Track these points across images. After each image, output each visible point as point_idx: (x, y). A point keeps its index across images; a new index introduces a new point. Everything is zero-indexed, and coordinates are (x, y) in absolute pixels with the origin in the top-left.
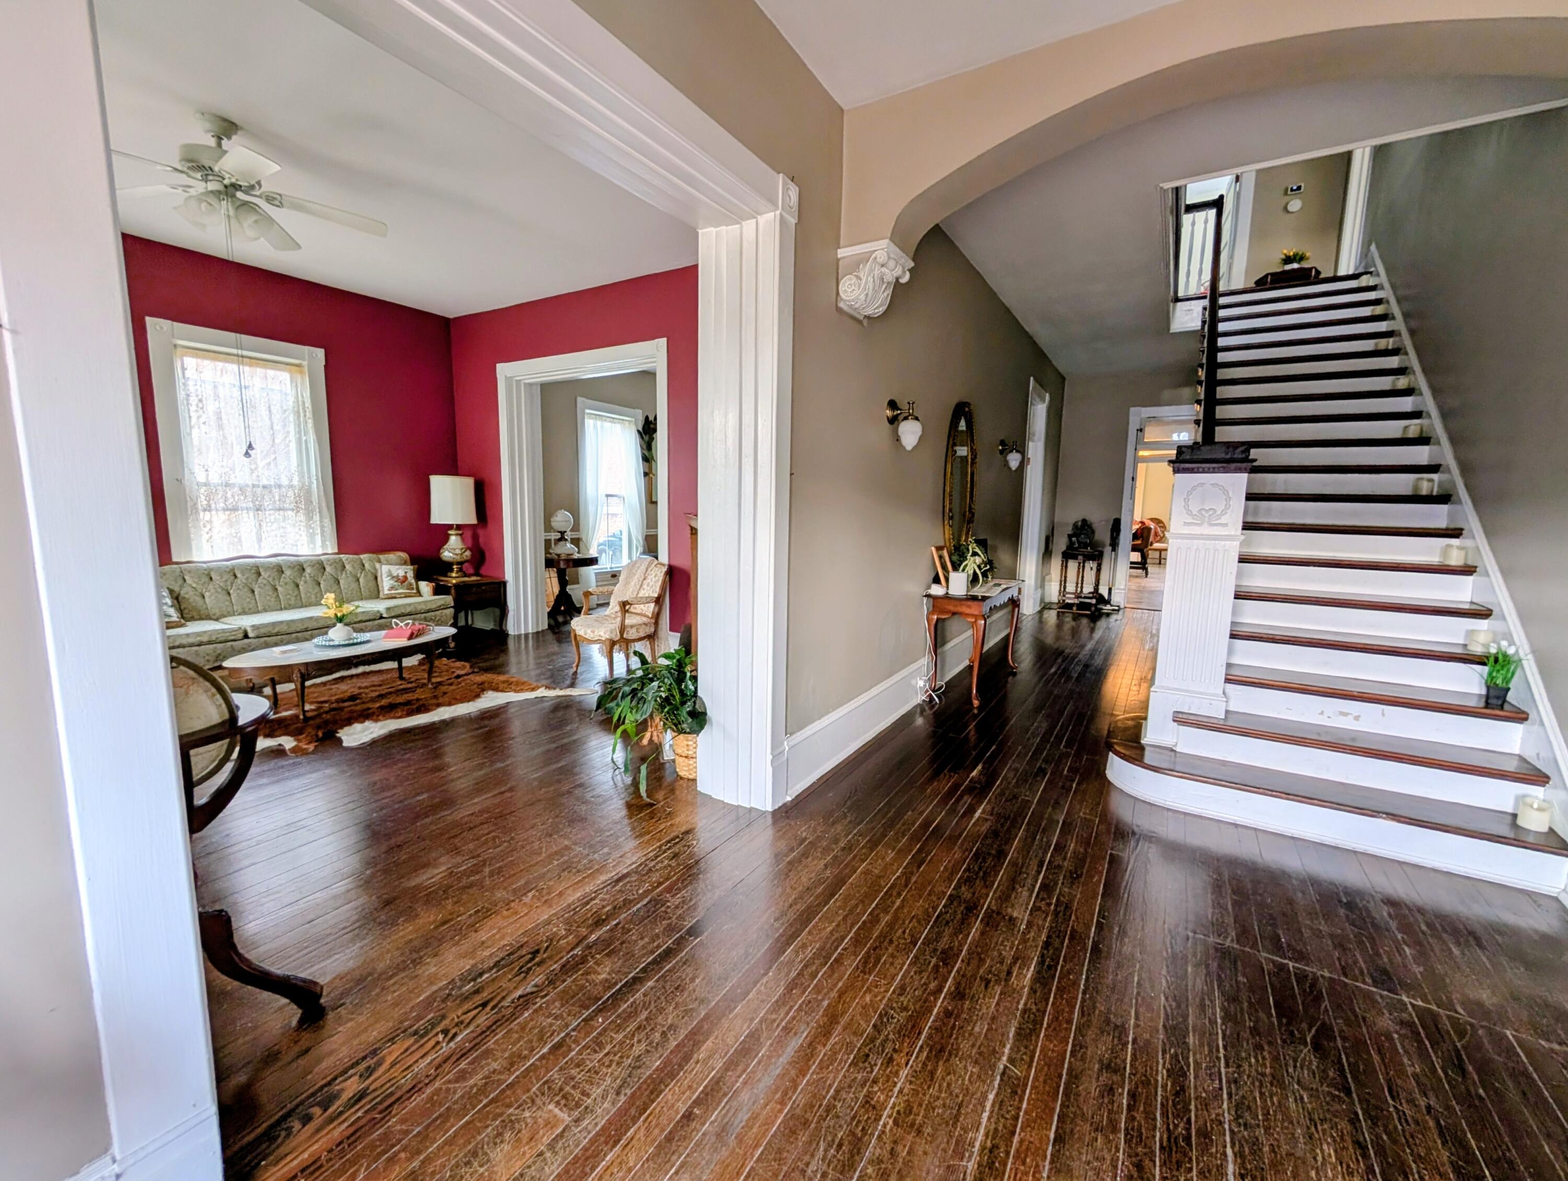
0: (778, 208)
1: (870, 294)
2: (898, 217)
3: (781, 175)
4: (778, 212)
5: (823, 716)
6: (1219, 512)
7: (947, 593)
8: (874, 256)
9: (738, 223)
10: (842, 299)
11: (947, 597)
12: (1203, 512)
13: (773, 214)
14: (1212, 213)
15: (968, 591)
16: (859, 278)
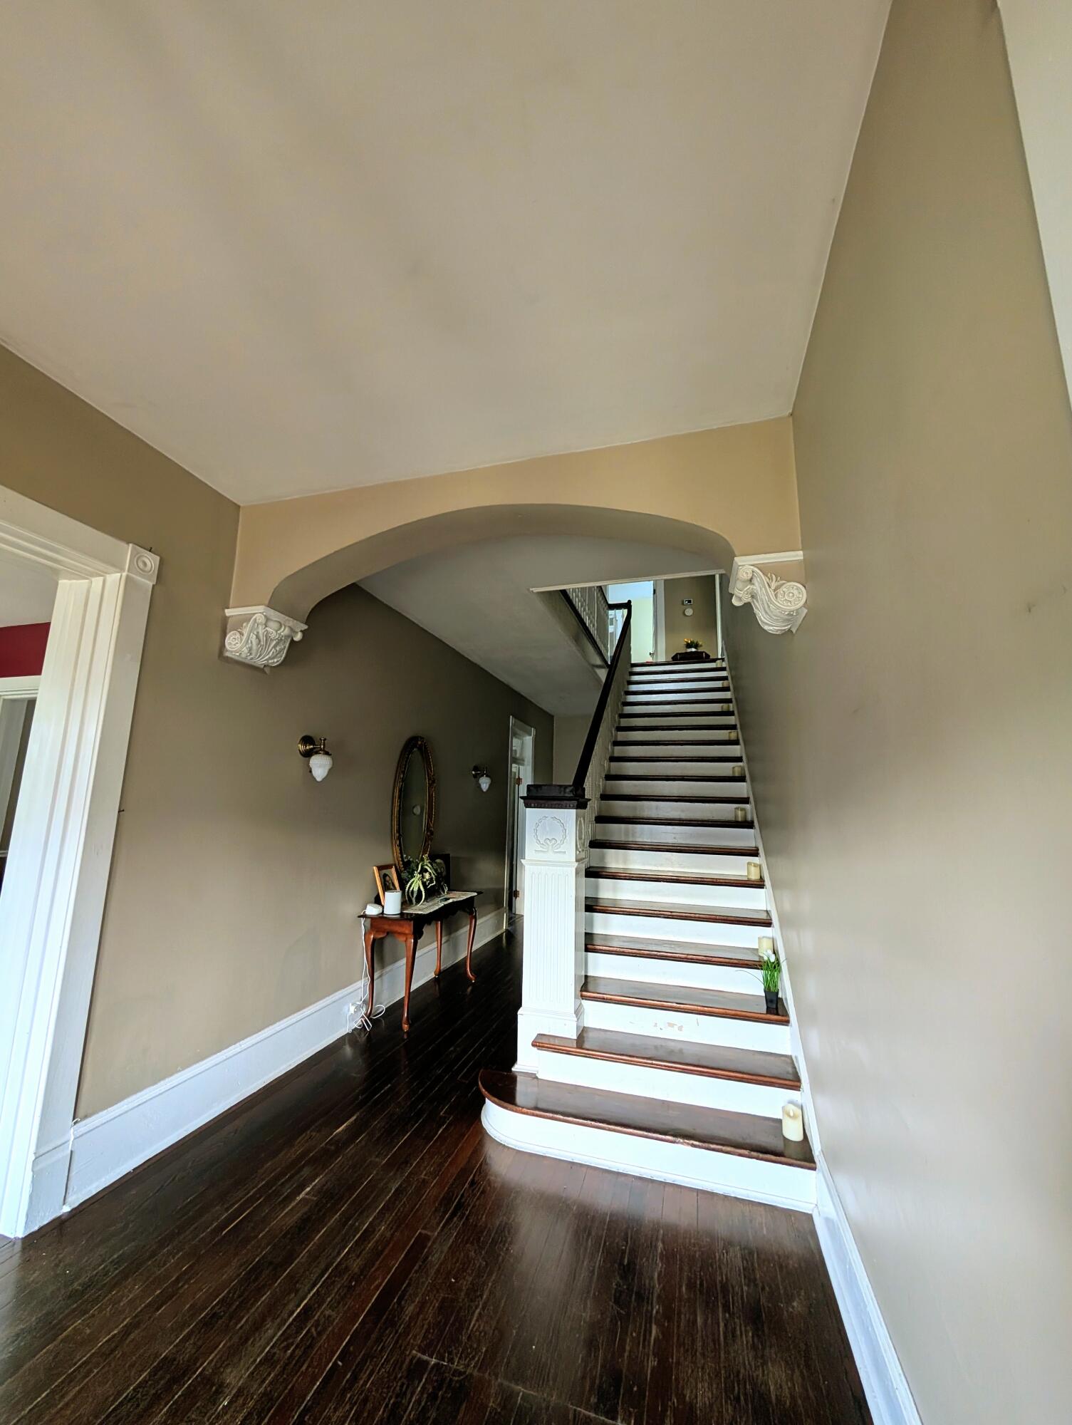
0: (124, 571)
1: (254, 647)
2: (275, 589)
3: (131, 545)
4: (124, 574)
5: (160, 1080)
6: (559, 842)
7: (383, 913)
8: (254, 617)
9: (87, 579)
10: (227, 651)
11: (382, 917)
12: (548, 842)
13: (119, 574)
14: (626, 611)
15: (402, 909)
16: (242, 634)
